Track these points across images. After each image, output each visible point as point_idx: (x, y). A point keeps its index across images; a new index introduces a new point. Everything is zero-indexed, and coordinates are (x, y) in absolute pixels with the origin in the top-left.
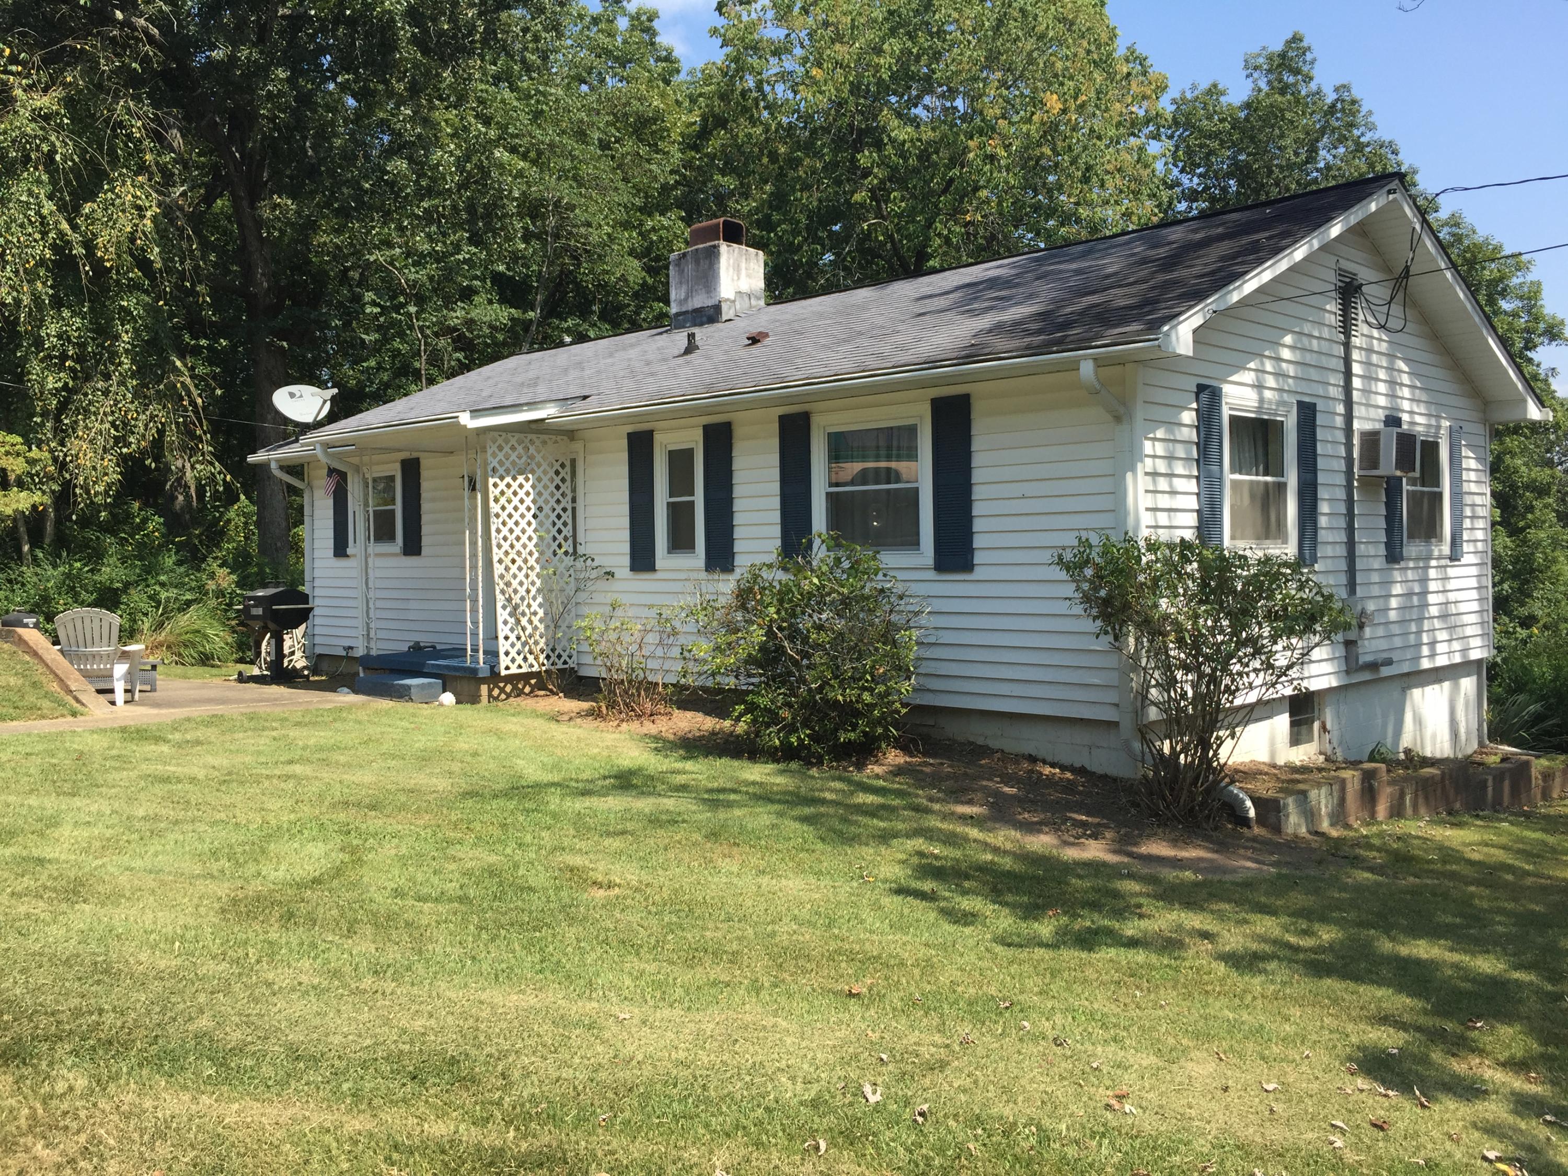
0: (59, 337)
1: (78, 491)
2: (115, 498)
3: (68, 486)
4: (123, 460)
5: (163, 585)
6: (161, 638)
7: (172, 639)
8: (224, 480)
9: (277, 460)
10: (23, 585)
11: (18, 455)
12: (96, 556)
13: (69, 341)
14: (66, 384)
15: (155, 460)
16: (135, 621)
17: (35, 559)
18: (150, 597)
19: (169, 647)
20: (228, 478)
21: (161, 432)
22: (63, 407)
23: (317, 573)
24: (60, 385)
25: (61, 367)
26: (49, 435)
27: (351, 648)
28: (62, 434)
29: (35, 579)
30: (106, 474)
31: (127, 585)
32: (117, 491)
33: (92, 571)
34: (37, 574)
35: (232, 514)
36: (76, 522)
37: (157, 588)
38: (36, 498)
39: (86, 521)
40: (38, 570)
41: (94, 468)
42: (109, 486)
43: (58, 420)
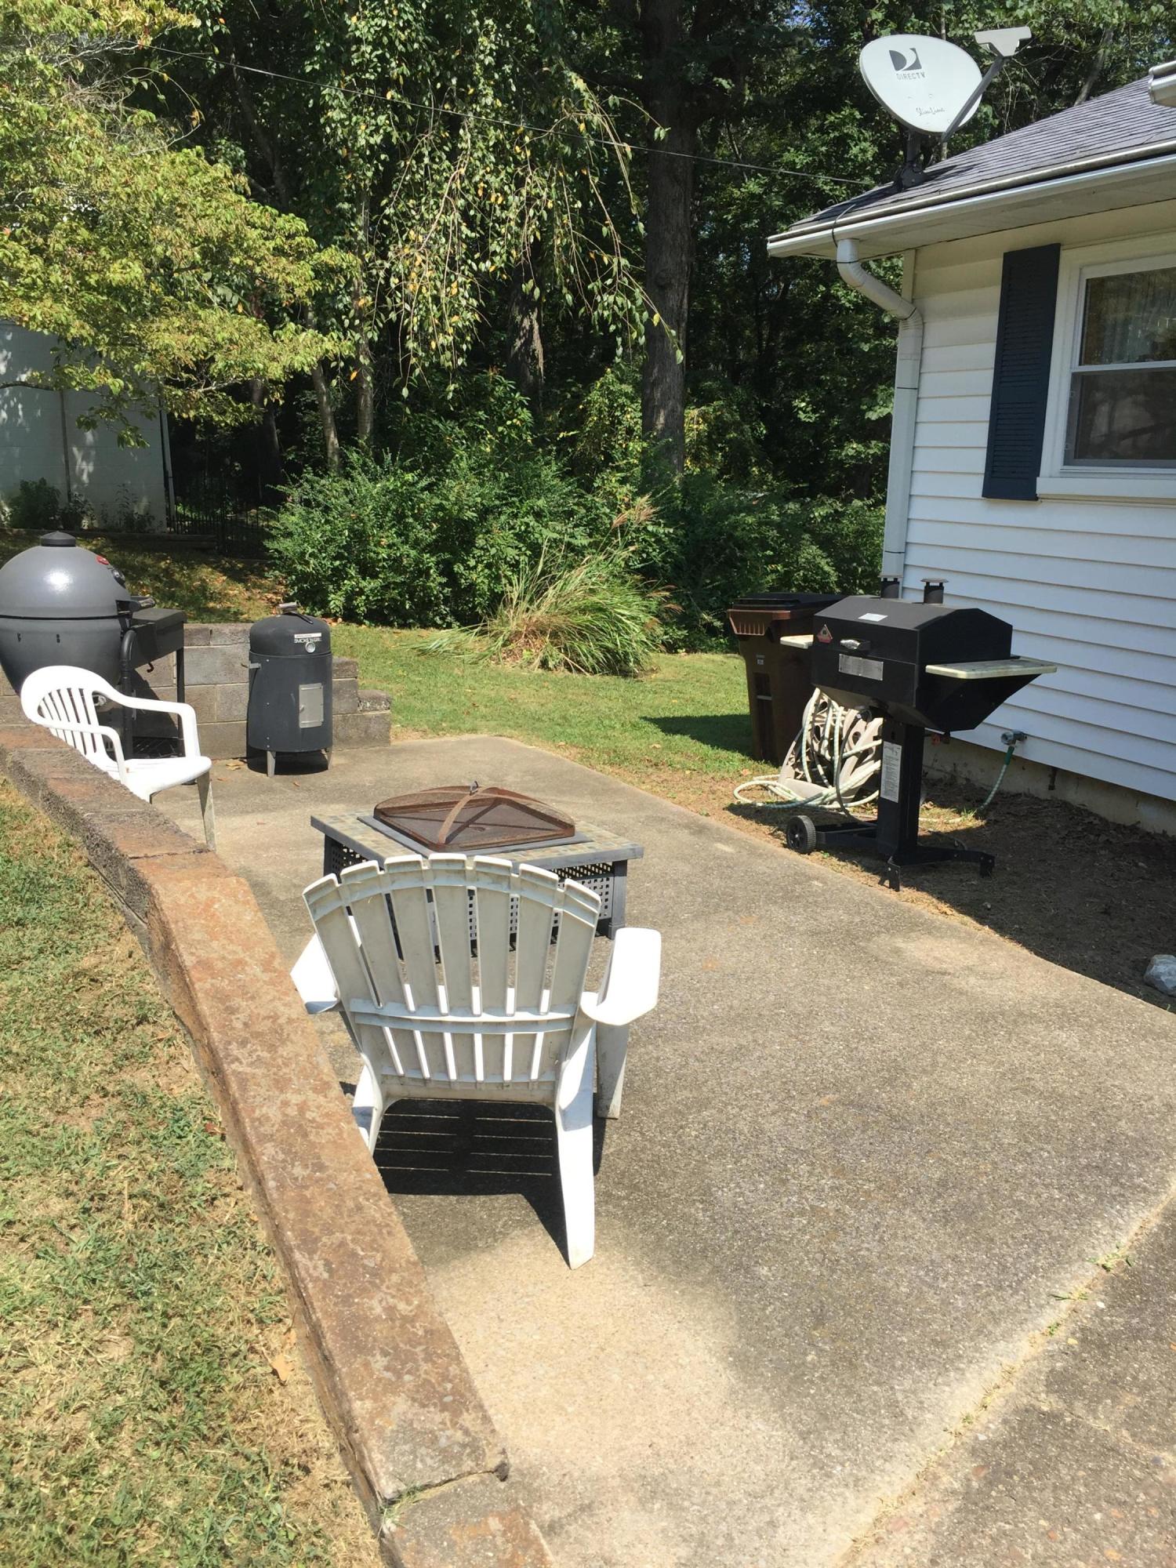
0: (376, 44)
1: (411, 345)
2: (470, 355)
3: (393, 333)
4: (484, 285)
5: (538, 515)
6: (539, 614)
7: (560, 621)
8: (648, 324)
9: (856, 239)
10: (327, 510)
11: (300, 256)
12: (437, 462)
13: (391, 46)
14: (387, 136)
15: (539, 283)
16: (497, 579)
17: (345, 463)
18: (520, 537)
19: (554, 635)
20: (657, 318)
21: (546, 228)
22: (383, 185)
23: (917, 534)
24: (377, 139)
25: (380, 106)
26: (361, 235)
27: (1021, 737)
28: (382, 237)
29: (344, 500)
30: (455, 312)
31: (485, 512)
32: (475, 343)
33: (429, 488)
34: (347, 492)
35: (594, 395)
36: (406, 402)
37: (530, 520)
38: (328, 345)
39: (421, 399)
40: (348, 484)
41: (436, 300)
42: (459, 333)
43: (376, 209)
